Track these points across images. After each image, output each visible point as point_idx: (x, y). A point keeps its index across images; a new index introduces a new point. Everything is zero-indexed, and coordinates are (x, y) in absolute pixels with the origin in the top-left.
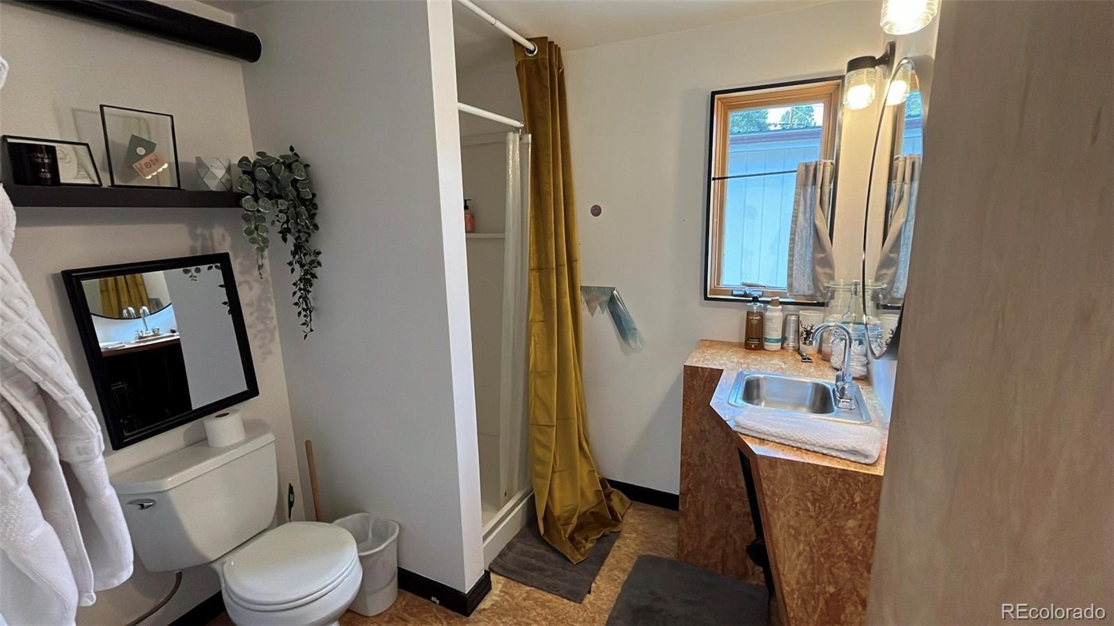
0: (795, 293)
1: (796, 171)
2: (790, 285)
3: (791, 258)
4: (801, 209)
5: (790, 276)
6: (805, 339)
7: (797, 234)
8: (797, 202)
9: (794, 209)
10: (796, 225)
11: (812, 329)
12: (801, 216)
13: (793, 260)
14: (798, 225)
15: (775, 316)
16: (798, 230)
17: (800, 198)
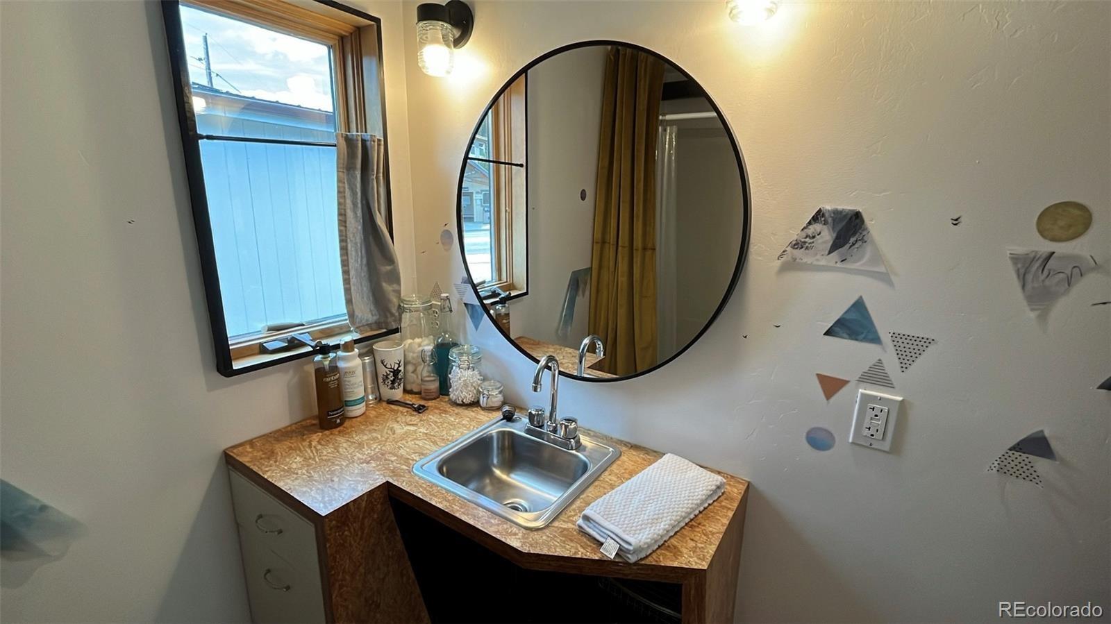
0: (358, 325)
1: (335, 146)
2: (351, 315)
3: (347, 277)
4: (349, 202)
5: (349, 302)
6: (393, 382)
7: (348, 240)
8: (341, 193)
9: (339, 204)
10: (346, 227)
11: (399, 366)
12: (350, 214)
13: (349, 279)
14: (348, 228)
15: (352, 364)
16: (350, 235)
17: (344, 188)
